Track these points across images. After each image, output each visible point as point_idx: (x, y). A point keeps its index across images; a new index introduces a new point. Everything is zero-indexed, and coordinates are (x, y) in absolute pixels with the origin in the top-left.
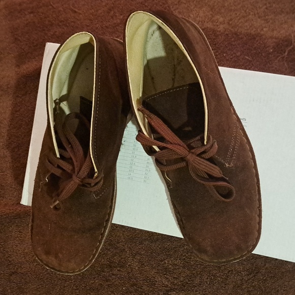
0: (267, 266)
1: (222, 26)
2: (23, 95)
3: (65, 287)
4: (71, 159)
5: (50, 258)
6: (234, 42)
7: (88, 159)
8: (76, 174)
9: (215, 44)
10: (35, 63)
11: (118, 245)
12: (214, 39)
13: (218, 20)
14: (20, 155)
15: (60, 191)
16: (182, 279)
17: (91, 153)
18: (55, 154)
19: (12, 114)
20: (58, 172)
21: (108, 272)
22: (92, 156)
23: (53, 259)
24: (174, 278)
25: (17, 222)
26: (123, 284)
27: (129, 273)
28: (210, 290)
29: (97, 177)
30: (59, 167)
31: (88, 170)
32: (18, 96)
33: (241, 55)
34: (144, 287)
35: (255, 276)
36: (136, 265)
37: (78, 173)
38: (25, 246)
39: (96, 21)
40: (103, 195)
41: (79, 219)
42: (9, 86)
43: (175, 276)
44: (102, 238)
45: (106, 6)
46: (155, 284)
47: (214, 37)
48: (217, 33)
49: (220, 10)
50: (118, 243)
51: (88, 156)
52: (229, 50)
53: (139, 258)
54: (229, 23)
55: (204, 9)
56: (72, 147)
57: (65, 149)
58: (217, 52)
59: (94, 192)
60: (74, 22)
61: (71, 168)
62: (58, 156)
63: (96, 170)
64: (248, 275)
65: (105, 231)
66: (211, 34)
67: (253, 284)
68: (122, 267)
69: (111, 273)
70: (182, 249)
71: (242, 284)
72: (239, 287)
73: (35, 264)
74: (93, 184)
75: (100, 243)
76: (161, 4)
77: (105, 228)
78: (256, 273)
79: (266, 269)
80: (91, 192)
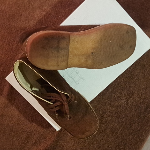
0: (145, 61)
1: (48, 9)
2: (14, 101)
3: (97, 139)
4: (56, 100)
5: (86, 134)
6: (57, 9)
7: (61, 94)
8: (63, 102)
9: (53, 17)
10: (6, 87)
11: (97, 108)
12: (51, 16)
13: (45, 9)
14: (35, 119)
15: (65, 112)
16: (127, 94)
17: (60, 91)
18: (51, 104)
19: (18, 110)
20: (58, 108)
21: (104, 119)
22: (61, 92)
23: (87, 133)
24: (124, 97)
25: (59, 139)
26: (112, 117)
27: (110, 112)
28: (138, 87)
29: (70, 96)
30: (56, 107)
31: (65, 97)
32: (13, 103)
33: (64, 11)
34: (119, 110)
35: (145, 68)
36: (109, 107)
37: (64, 101)
38: (70, 143)
39: (9, 52)
40: (77, 98)
41: (79, 113)
42: (7, 103)
43: (124, 96)
44: (92, 110)
45: (6, 45)
46: (121, 105)
47: (50, 15)
48: (50, 13)
49: (42, 5)
50: (96, 107)
51: (60, 93)
52: (59, 13)
53: (107, 104)
54: (49, 6)
55: (37, 10)
56: (52, 97)
57: (51, 100)
58: (56, 18)
59: (74, 100)
60: (3, 61)
61: (59, 102)
62: (52, 104)
63: (67, 94)
64: (143, 70)
65: (90, 107)
66: (48, 15)
67: (148, 70)
68: (106, 112)
69: (105, 118)
70: (116, 86)
71: (144, 74)
72: (144, 76)
73: (80, 144)
74: (71, 99)
75: (93, 112)
76: (22, 24)
77: (89, 106)
78: (144, 66)
79: (146, 62)
80: (73, 101)
